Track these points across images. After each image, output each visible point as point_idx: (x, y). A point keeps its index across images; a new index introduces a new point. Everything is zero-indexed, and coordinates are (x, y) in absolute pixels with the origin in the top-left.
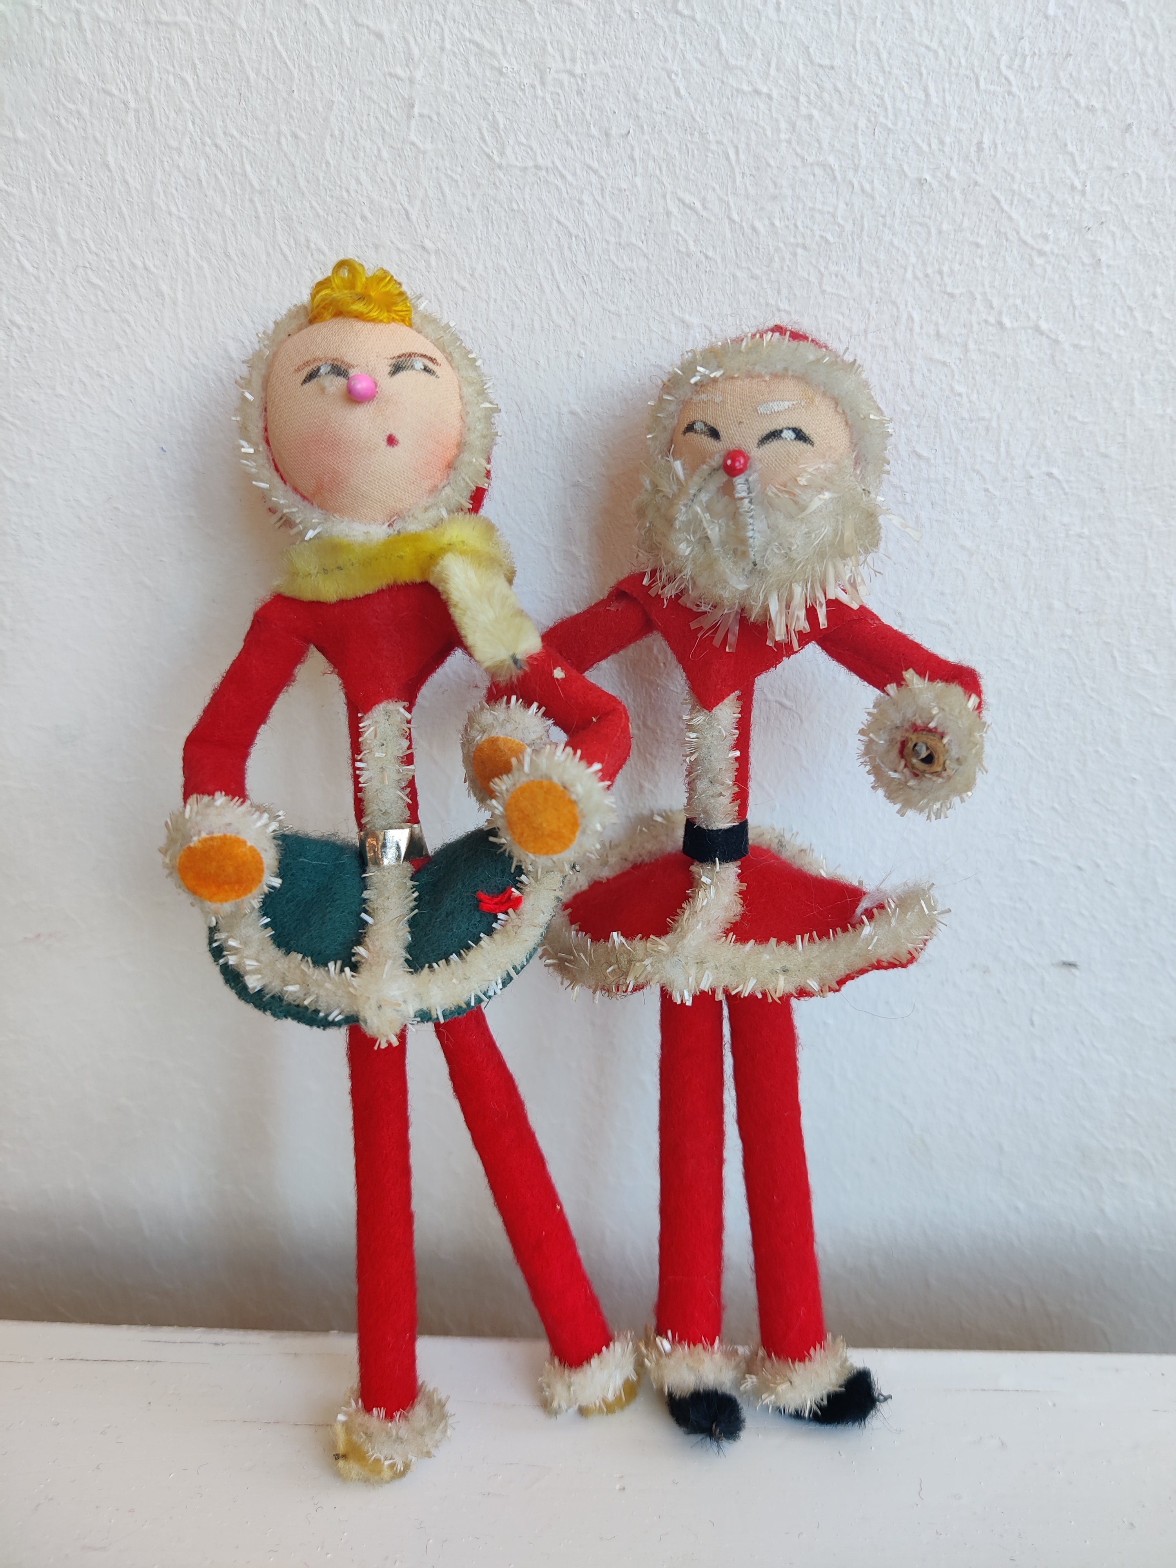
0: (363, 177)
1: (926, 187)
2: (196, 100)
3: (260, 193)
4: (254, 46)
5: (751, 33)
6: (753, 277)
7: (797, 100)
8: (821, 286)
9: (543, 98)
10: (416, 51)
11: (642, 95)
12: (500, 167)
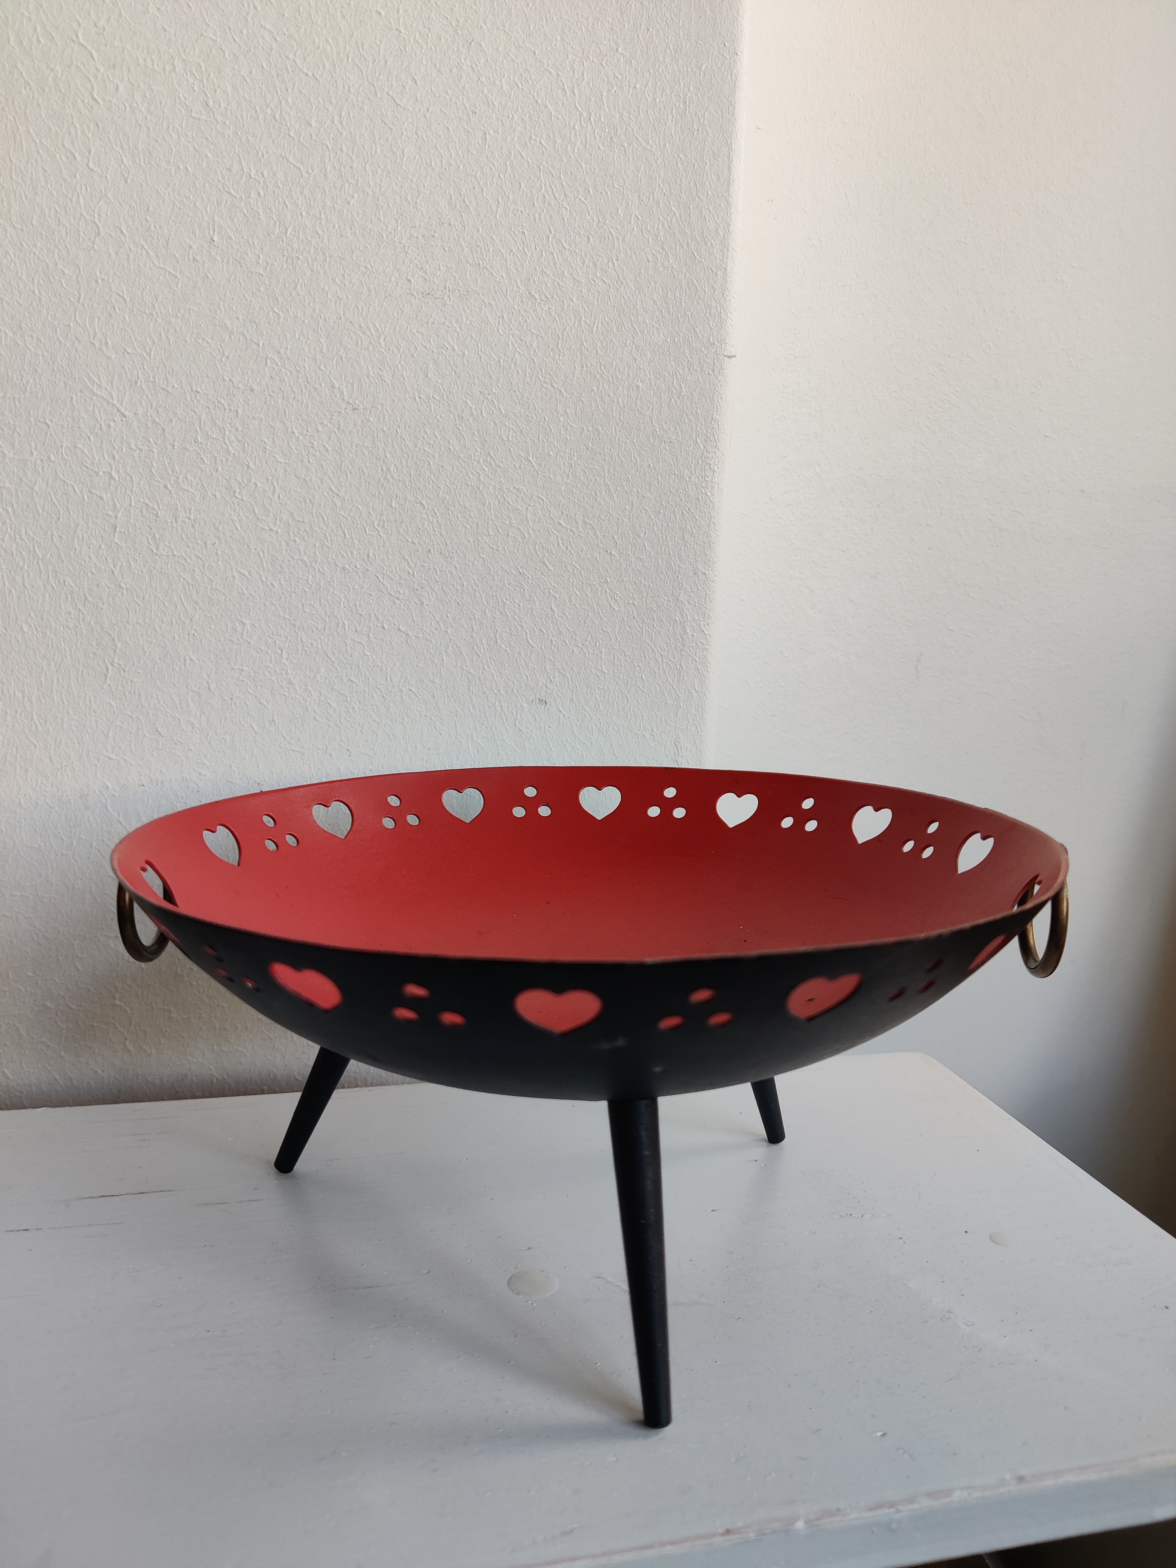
0: (92, 555)
1: (347, 571)
2: (13, 519)
3: (42, 560)
4: (42, 498)
5: (268, 507)
6: (273, 604)
7: (289, 534)
8: (303, 608)
9: (177, 528)
10: (118, 506)
11: (221, 528)
12: (157, 554)
